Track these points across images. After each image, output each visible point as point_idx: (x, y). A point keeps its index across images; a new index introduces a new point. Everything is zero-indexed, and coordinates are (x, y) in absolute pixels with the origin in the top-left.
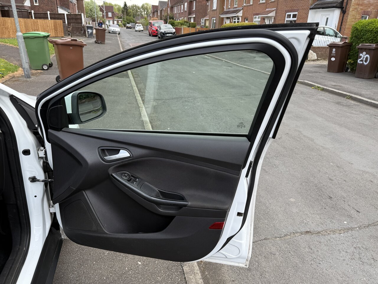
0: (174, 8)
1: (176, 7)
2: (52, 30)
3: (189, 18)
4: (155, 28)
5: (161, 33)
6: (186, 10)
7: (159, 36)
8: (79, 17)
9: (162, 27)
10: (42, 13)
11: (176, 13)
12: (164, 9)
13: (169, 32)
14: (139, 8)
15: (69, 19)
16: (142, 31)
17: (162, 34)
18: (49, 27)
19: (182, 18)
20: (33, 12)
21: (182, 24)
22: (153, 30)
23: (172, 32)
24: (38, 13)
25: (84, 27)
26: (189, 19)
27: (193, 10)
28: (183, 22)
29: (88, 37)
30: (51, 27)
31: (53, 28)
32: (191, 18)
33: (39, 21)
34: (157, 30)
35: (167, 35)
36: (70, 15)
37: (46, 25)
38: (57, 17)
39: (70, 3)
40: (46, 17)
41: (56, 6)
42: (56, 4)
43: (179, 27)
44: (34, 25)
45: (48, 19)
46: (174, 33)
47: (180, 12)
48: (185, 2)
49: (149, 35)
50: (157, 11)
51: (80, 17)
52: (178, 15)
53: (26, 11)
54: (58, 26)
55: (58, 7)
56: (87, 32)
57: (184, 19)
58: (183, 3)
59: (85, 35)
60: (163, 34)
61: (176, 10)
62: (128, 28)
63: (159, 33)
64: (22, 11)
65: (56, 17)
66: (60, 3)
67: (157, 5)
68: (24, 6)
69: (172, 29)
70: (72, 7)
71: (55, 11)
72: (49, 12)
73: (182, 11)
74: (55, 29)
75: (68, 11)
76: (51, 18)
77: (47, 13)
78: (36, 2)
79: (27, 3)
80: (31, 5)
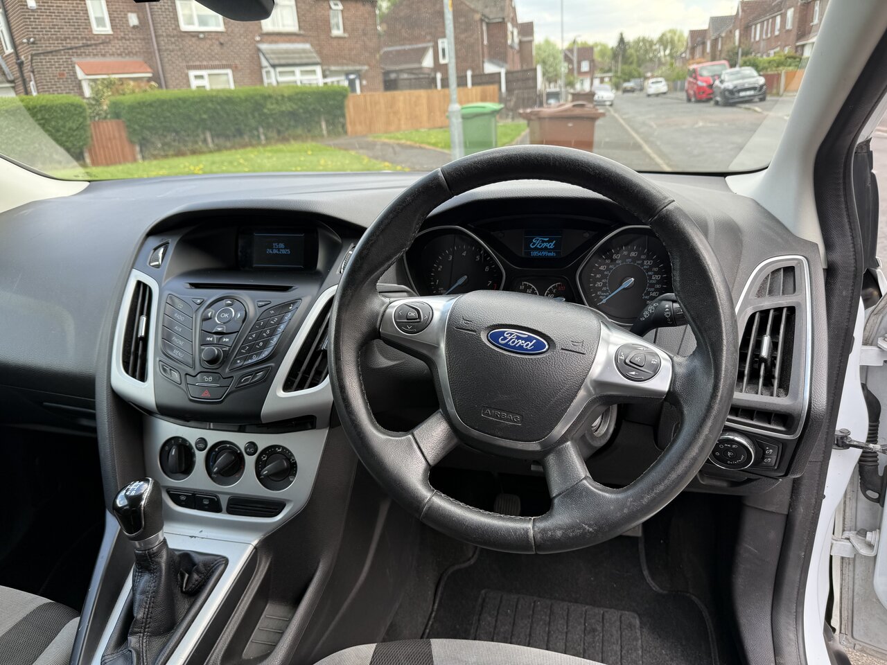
0: (753, 27)
1: (759, 26)
3: (797, 47)
4: (706, 82)
5: (725, 90)
6: (789, 26)
7: (718, 99)
9: (725, 76)
11: (757, 38)
12: (723, 35)
13: (747, 86)
14: (651, 43)
15: (511, 81)
16: (664, 93)
17: (727, 93)
19: (778, 49)
20: (438, 76)
21: (779, 64)
22: (700, 88)
23: (757, 85)
26: (799, 49)
27: (812, 24)
28: (783, 58)
32: (803, 46)
34: (711, 86)
35: (742, 94)
38: (482, 81)
39: (508, 48)
40: (463, 84)
41: (481, 59)
43: (772, 73)
45: (467, 86)
46: (761, 87)
47: (769, 35)
48: (790, 8)
49: (685, 101)
50: (704, 43)
51: (534, 74)
52: (762, 44)
53: (425, 76)
55: (485, 59)
57: (783, 49)
58: (783, 11)
60: (731, 92)
61: (757, 33)
62: (626, 91)
63: (717, 92)
66: (490, 52)
67: (705, 27)
69: (754, 77)
72: (469, 73)
73: (777, 33)
76: (473, 84)
77: (466, 76)
78: (444, 56)
79: (429, 61)
80: (435, 64)
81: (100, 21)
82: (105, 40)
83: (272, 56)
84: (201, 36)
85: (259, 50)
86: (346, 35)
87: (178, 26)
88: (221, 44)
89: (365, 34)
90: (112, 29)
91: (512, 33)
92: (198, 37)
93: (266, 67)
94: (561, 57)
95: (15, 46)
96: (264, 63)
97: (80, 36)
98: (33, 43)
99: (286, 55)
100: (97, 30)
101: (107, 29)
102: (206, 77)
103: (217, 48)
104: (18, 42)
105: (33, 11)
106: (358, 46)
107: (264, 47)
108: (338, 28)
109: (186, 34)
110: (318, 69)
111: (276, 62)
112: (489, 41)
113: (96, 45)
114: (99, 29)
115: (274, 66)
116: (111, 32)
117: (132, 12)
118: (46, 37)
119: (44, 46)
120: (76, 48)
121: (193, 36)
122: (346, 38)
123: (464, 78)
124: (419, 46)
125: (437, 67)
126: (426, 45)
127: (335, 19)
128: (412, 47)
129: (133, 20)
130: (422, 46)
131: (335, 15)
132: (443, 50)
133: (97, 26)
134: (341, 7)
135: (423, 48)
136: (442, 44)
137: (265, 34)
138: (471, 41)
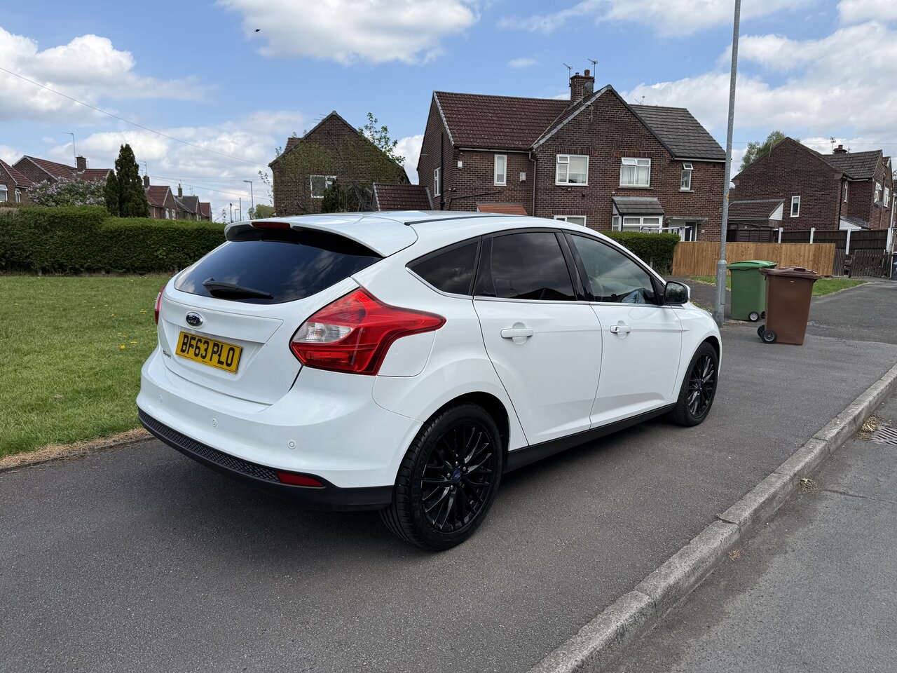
2: (811, 259)
8: (880, 235)
10: (799, 232)
15: (857, 240)
18: (802, 258)
20: (781, 230)
24: (792, 233)
25: (886, 256)
29: (892, 278)
33: (784, 247)
37: (798, 253)
38: (830, 238)
39: (874, 208)
40: (806, 240)
41: (837, 216)
42: (838, 213)
44: (773, 255)
45: (809, 242)
51: (884, 235)
53: (769, 229)
54: (823, 254)
55: (842, 217)
56: (891, 267)
59: (885, 275)
64: (760, 231)
65: (828, 237)
66: (849, 210)
68: (768, 220)
70: (878, 215)
71: (831, 226)
72: (813, 230)
74: (814, 261)
75: (864, 226)
76: (815, 241)
77: (810, 232)
78: (795, 211)
79: (777, 215)
80: (783, 218)
81: (500, 177)
82: (501, 190)
83: (623, 206)
84: (570, 189)
85: (613, 201)
86: (693, 191)
87: (554, 182)
88: (584, 196)
89: (711, 191)
90: (507, 183)
91: (882, 192)
92: (567, 190)
93: (616, 215)
95: (442, 191)
96: (615, 211)
97: (484, 188)
98: (455, 191)
99: (635, 206)
100: (497, 183)
101: (504, 183)
102: (566, 219)
103: (579, 199)
104: (444, 190)
105: (460, 170)
106: (703, 200)
107: (616, 199)
108: (687, 186)
109: (558, 188)
110: (661, 219)
111: (625, 211)
112: (849, 199)
113: (493, 194)
115: (622, 215)
116: (505, 185)
117: (523, 171)
118: (463, 187)
119: (461, 193)
120: (480, 195)
121: (563, 190)
122: (692, 193)
123: (807, 234)
124: (770, 201)
125: (786, 220)
126: (778, 200)
127: (686, 178)
128: (762, 201)
129: (523, 177)
130: (773, 200)
131: (686, 174)
132: (796, 205)
133: (498, 181)
134: (692, 169)
135: (774, 202)
136: (796, 200)
137: (620, 189)
138: (828, 198)
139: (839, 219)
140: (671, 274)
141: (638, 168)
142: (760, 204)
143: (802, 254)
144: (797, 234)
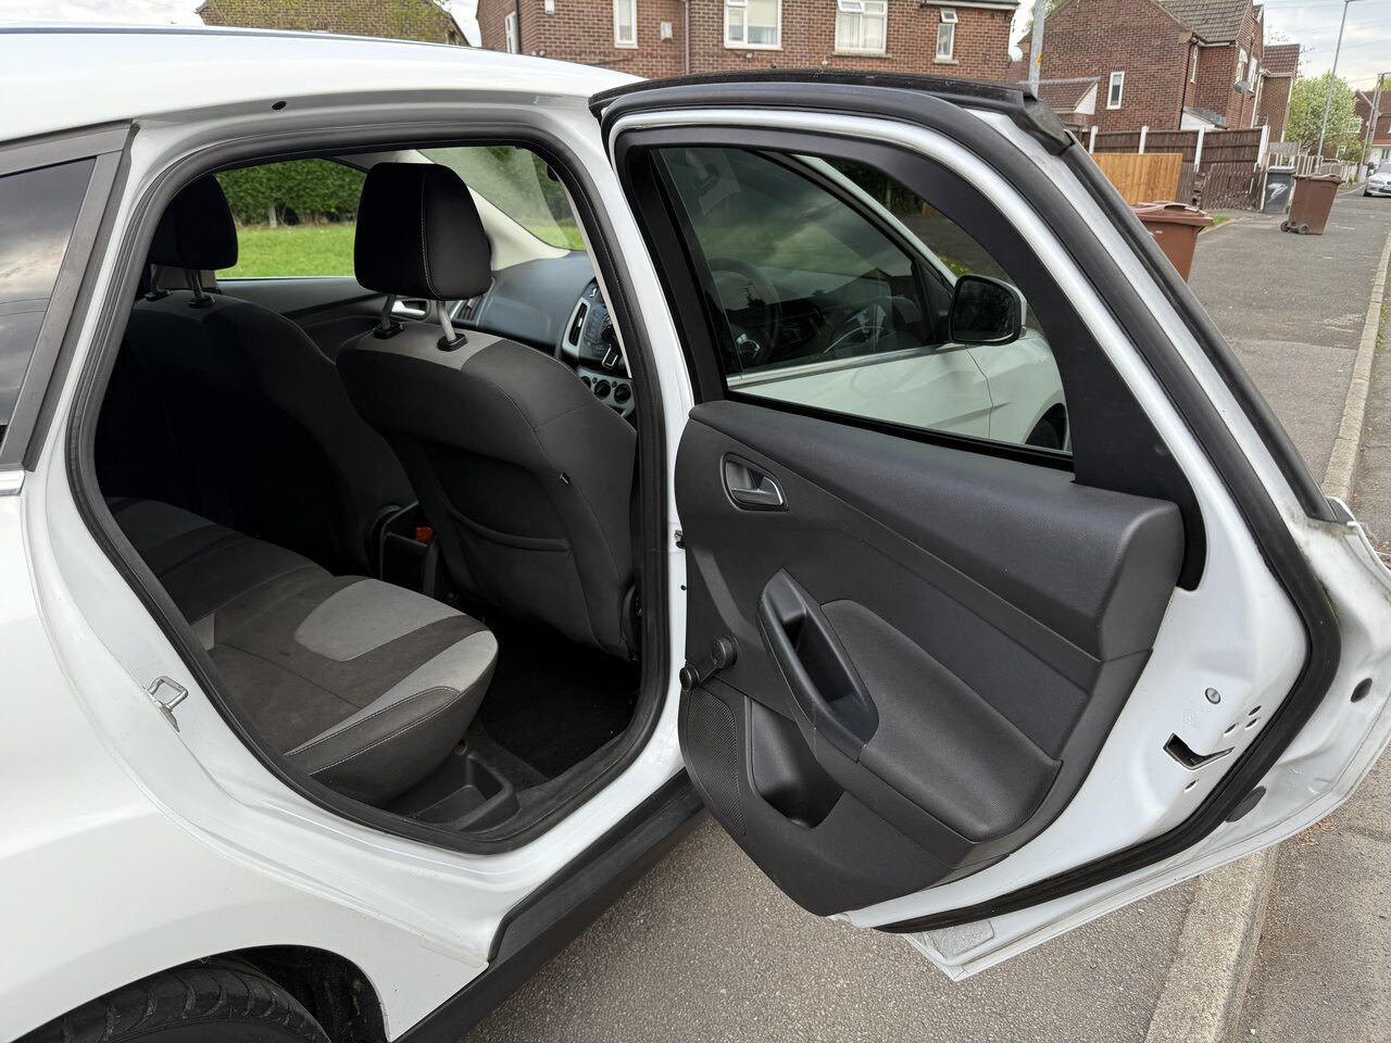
2: (1139, 185)
8: (1249, 139)
10: (1123, 134)
15: (1212, 148)
18: (1129, 178)
20: (1095, 130)
24: (1110, 135)
25: (1256, 176)
29: (1263, 212)
30: (1136, 178)
31: (1144, 178)
36: (1219, 133)
37: (1124, 170)
38: (1170, 144)
39: (1235, 92)
40: (1133, 147)
41: (1179, 107)
42: (1180, 101)
45: (1138, 151)
51: (1255, 138)
54: (1162, 172)
55: (1185, 109)
56: (1264, 192)
59: (1254, 205)
65: (1165, 144)
66: (1197, 97)
68: (1073, 115)
70: (1239, 105)
71: (1169, 124)
72: (1145, 130)
74: (1149, 184)
75: (1219, 123)
76: (1147, 149)
77: (1139, 134)
78: (1115, 97)
79: (1086, 106)
80: (1096, 110)
81: (625, 31)
82: (628, 58)
84: (749, 56)
86: (957, 62)
87: (723, 42)
89: (985, 62)
90: (639, 42)
91: (1247, 67)
92: (745, 57)
94: (1351, 105)
97: (597, 51)
100: (620, 42)
101: (633, 43)
105: (550, 16)
108: (946, 51)
109: (729, 53)
112: (1198, 78)
113: (614, 62)
114: (623, 42)
116: (636, 47)
117: (666, 20)
118: (558, 49)
121: (739, 56)
122: (956, 65)
123: (1135, 137)
124: (1077, 80)
125: (1100, 115)
126: (1089, 79)
127: (945, 39)
128: (1064, 81)
129: (666, 31)
130: (1081, 80)
131: (946, 32)
132: (1116, 89)
133: (621, 38)
134: (956, 20)
135: (1083, 83)
136: (1117, 78)
137: (836, 56)
138: (1168, 76)
139: (1182, 111)
140: (920, 212)
141: (865, 17)
142: (1062, 85)
143: (1130, 172)
144: (1119, 138)
